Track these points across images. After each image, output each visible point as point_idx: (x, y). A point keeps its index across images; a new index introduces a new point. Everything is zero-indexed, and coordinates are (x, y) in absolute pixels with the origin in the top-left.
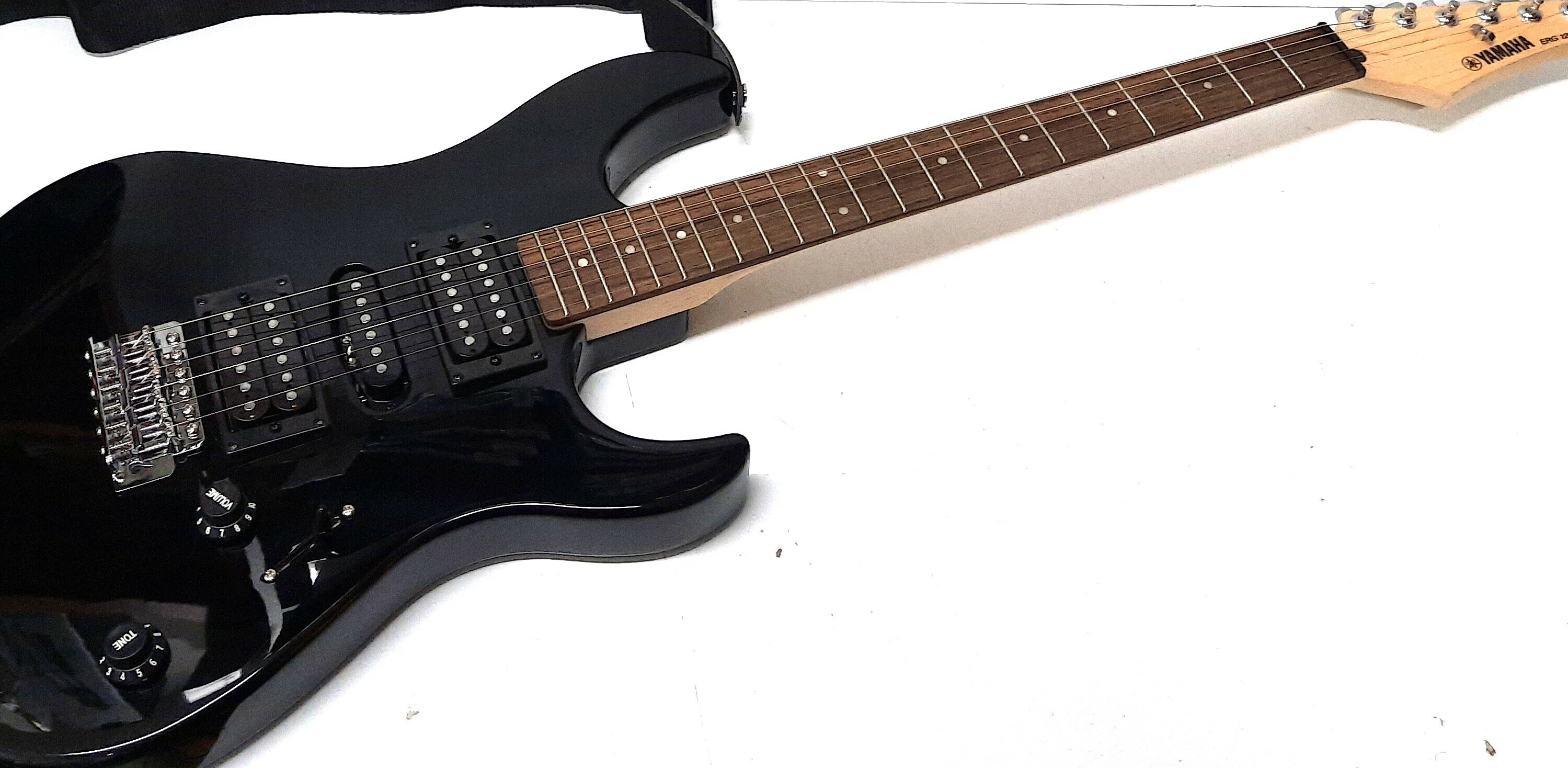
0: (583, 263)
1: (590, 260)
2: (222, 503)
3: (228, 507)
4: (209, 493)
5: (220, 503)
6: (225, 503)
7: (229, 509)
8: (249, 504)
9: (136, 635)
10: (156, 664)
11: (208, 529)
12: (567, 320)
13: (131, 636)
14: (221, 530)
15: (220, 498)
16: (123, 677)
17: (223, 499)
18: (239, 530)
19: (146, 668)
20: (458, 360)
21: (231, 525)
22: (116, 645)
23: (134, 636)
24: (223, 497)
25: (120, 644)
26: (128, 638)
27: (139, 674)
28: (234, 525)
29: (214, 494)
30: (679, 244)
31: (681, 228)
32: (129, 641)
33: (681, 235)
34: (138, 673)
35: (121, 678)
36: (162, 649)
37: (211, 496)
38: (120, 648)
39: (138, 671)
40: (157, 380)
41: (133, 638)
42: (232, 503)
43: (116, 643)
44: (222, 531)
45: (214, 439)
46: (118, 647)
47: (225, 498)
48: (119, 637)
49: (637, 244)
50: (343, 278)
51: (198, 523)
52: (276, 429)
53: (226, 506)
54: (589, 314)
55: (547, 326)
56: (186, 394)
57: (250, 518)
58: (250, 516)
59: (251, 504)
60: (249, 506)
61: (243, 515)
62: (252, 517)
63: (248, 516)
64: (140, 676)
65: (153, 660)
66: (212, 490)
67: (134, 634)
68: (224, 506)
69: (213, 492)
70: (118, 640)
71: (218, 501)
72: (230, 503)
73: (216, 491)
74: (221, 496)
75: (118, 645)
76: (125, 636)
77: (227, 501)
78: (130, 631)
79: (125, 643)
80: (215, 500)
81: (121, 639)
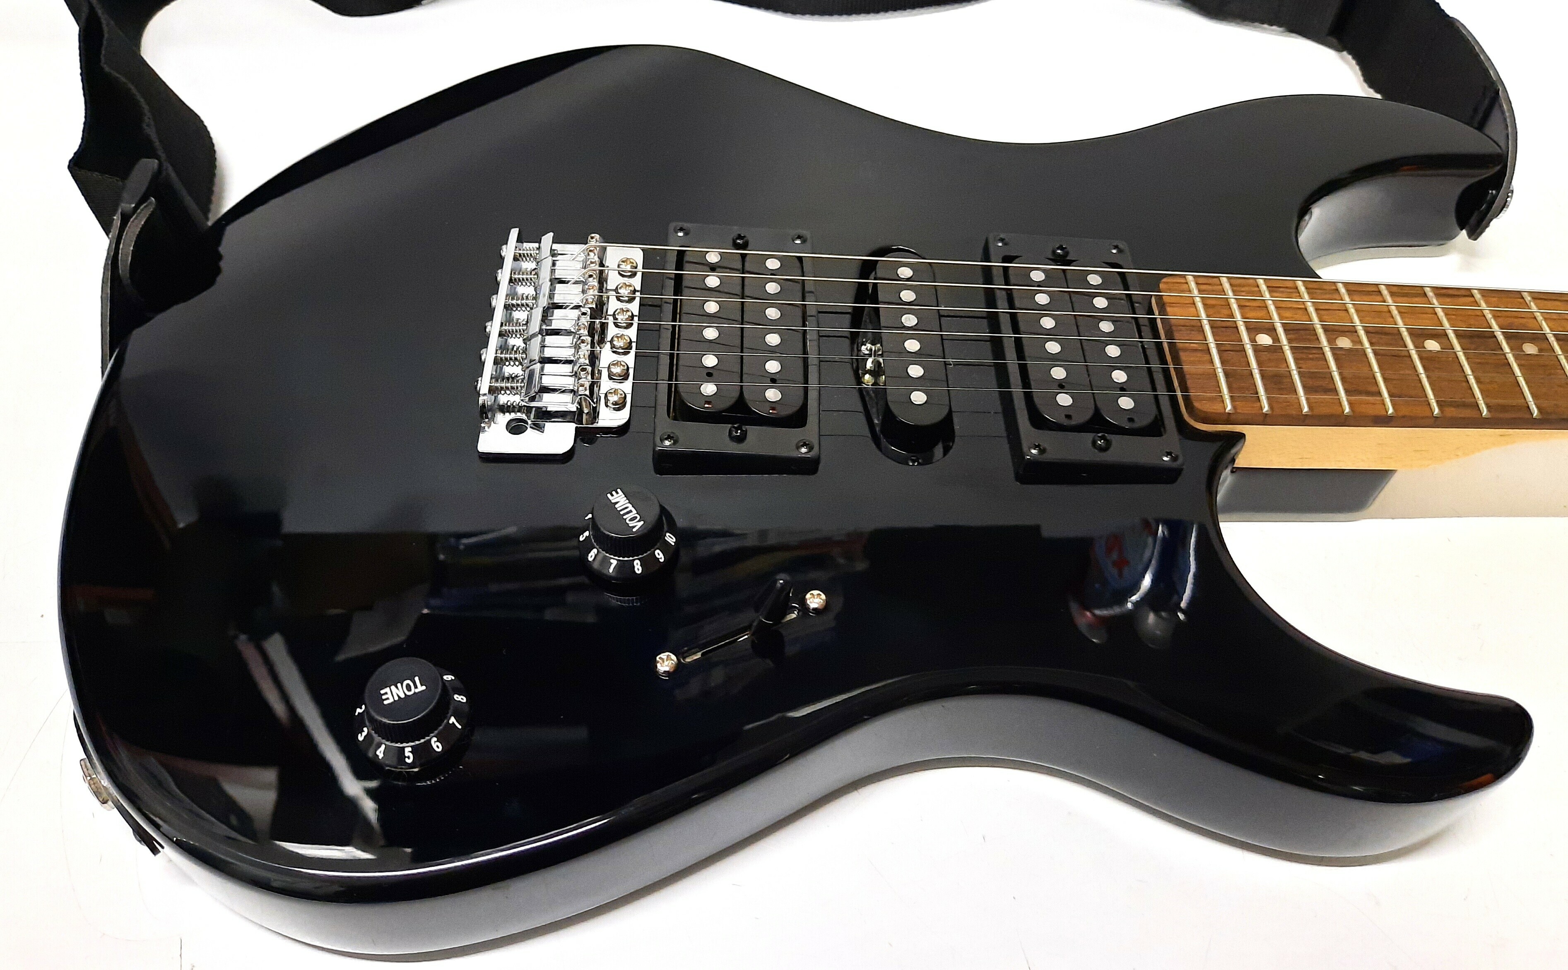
0: (1265, 340)
1: (1276, 340)
2: (628, 517)
3: (634, 527)
4: (612, 495)
5: (625, 517)
6: (632, 520)
7: (634, 530)
8: (668, 534)
9: (424, 688)
10: (440, 750)
11: (594, 552)
12: (1228, 419)
13: (416, 687)
14: (612, 561)
15: (626, 508)
16: (380, 752)
17: (631, 511)
18: (639, 572)
19: (422, 751)
20: (1038, 421)
21: (631, 558)
22: (386, 693)
23: (421, 688)
24: (631, 507)
25: (392, 694)
26: (409, 688)
27: (409, 758)
28: (634, 560)
29: (619, 499)
30: (1429, 359)
31: (1432, 337)
32: (408, 693)
33: (1433, 346)
34: (407, 754)
35: (378, 753)
36: (458, 727)
37: (613, 501)
38: (391, 700)
39: (408, 752)
40: (589, 310)
41: (417, 691)
42: (642, 523)
43: (387, 690)
44: (614, 563)
46: (388, 699)
47: (634, 511)
48: (395, 682)
49: (1356, 339)
50: (888, 255)
51: (582, 539)
52: (738, 438)
53: (631, 524)
54: (1265, 420)
55: (1186, 416)
56: (622, 346)
57: (661, 558)
58: (661, 555)
59: (669, 536)
60: (666, 538)
61: (653, 550)
62: (664, 558)
63: (659, 555)
64: (409, 761)
65: (437, 741)
66: (619, 490)
67: (422, 685)
68: (628, 524)
69: (618, 495)
70: (393, 687)
71: (622, 513)
72: (639, 521)
73: (624, 496)
74: (630, 506)
75: (389, 695)
76: (405, 683)
77: (636, 517)
78: (417, 679)
79: (402, 696)
80: (619, 509)
81: (397, 687)
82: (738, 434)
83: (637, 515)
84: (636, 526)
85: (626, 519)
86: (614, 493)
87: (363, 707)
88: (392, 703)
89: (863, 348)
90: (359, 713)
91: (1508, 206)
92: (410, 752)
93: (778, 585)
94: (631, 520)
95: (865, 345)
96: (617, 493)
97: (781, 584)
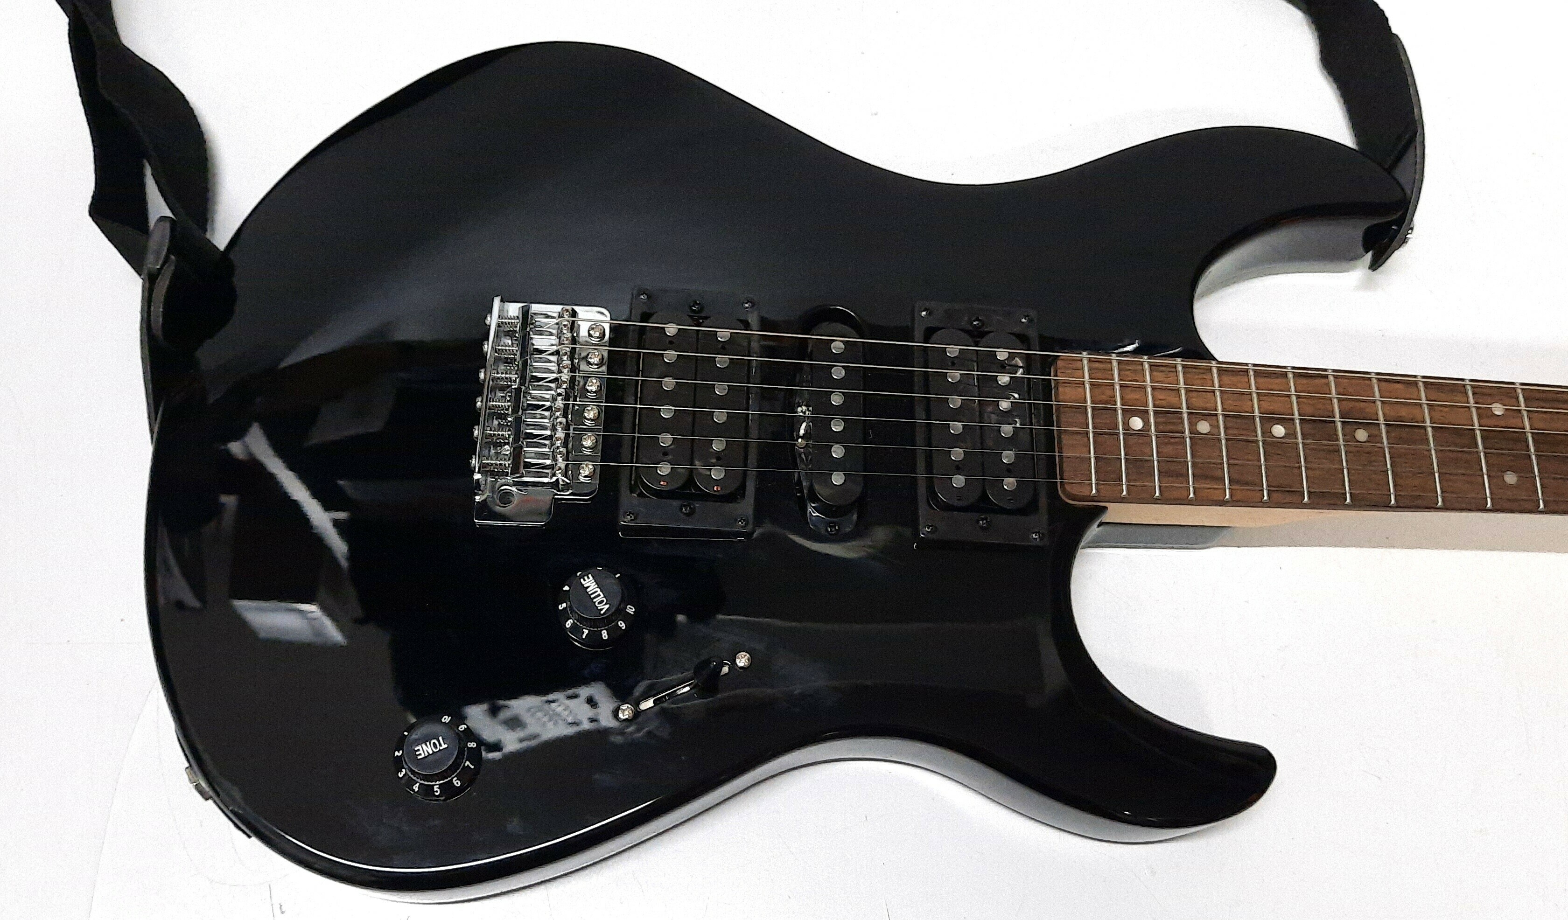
0: (1137, 423)
1: (1146, 423)
2: (597, 600)
3: (602, 610)
4: (585, 580)
5: (594, 600)
8: (628, 606)
9: (446, 746)
10: (459, 784)
11: (570, 622)
12: (1092, 499)
13: (440, 745)
14: (584, 630)
15: (596, 592)
18: (606, 638)
19: (446, 787)
20: (934, 501)
21: (599, 629)
22: (419, 750)
23: (444, 746)
24: (599, 592)
25: (424, 750)
26: (435, 745)
27: (437, 792)
28: (602, 630)
29: (589, 583)
30: (1272, 444)
31: (1280, 421)
32: (436, 750)
33: (1279, 430)
34: (435, 790)
35: (414, 788)
36: (472, 767)
37: (586, 586)
38: (423, 756)
39: (436, 788)
40: (563, 390)
41: (441, 748)
42: (607, 606)
43: (419, 747)
44: (586, 632)
45: (610, 495)
46: (420, 754)
47: (602, 595)
48: (425, 740)
49: (1215, 423)
51: (560, 608)
52: (687, 513)
53: (600, 607)
54: (1122, 500)
55: (1060, 492)
56: (592, 418)
57: (623, 627)
58: (623, 624)
59: (629, 608)
60: (627, 610)
61: (617, 621)
62: (626, 625)
63: (622, 625)
64: (437, 794)
65: (457, 779)
66: (590, 576)
67: (445, 744)
68: (597, 607)
69: (589, 580)
70: (424, 745)
71: (592, 596)
72: (606, 604)
73: (593, 581)
74: (598, 590)
75: (421, 752)
76: (432, 741)
77: (603, 601)
78: (440, 738)
79: (431, 752)
80: (590, 593)
81: (426, 745)
82: (688, 512)
83: (604, 599)
84: (603, 609)
85: (595, 602)
86: (586, 578)
87: (401, 752)
88: (424, 758)
89: (799, 409)
90: (397, 756)
91: (1407, 242)
92: (437, 788)
93: (712, 666)
94: (599, 603)
95: (801, 407)
96: (588, 578)
97: (714, 665)
